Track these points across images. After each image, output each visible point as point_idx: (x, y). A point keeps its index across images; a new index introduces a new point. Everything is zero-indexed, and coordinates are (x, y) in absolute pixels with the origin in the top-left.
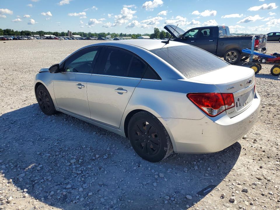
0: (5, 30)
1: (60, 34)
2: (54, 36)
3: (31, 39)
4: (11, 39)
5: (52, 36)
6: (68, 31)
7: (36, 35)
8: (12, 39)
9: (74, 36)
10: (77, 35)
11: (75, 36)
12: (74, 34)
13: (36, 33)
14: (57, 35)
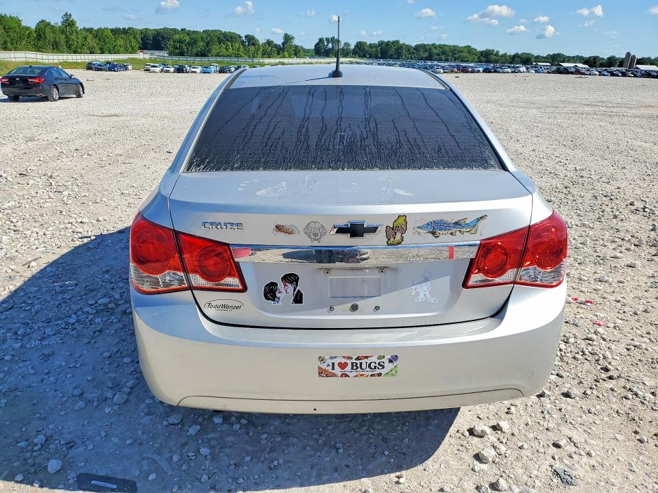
0: (482, 53)
1: (604, 61)
2: (586, 66)
3: (520, 72)
4: (479, 72)
5: (580, 65)
6: (628, 54)
7: (543, 62)
8: (481, 69)
9: (638, 66)
10: (651, 64)
11: (642, 67)
12: (641, 62)
13: (545, 58)
14: (595, 63)
